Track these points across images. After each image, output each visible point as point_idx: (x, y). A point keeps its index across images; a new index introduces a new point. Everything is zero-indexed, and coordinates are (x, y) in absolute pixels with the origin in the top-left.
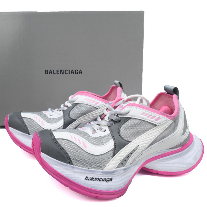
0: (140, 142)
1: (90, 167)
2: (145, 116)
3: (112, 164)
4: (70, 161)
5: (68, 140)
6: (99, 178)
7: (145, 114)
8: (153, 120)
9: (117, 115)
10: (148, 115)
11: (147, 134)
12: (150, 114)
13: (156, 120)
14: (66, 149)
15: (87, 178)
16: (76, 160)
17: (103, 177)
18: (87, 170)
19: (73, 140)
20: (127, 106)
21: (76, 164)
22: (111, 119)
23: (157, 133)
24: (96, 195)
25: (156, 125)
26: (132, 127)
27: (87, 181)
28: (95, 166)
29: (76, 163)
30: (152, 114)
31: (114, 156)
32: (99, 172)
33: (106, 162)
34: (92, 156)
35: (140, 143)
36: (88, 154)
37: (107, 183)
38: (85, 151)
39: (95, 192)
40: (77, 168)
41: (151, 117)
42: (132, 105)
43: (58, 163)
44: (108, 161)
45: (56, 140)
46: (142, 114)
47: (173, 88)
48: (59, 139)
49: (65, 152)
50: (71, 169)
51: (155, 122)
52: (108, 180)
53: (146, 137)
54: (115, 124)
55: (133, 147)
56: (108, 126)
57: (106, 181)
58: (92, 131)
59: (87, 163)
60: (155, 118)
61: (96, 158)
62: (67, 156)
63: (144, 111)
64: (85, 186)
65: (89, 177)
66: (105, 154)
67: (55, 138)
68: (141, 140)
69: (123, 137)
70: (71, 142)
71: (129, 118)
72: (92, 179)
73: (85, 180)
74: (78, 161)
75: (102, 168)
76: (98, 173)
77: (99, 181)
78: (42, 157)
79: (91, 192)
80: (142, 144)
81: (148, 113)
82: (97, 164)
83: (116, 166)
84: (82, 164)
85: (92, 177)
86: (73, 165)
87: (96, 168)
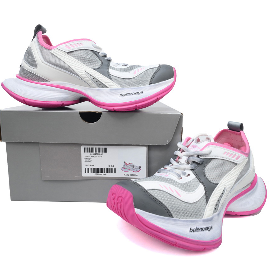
0: (226, 183)
1: (190, 217)
2: (227, 155)
3: (209, 211)
4: (170, 214)
5: (160, 190)
6: (202, 227)
7: (226, 153)
8: (234, 159)
9: (198, 156)
10: (229, 154)
11: (230, 174)
12: (231, 153)
13: (237, 159)
14: (161, 201)
15: (191, 230)
16: (175, 211)
17: (205, 226)
18: (189, 221)
19: (164, 189)
20: (208, 146)
21: (176, 216)
22: (193, 161)
23: (238, 172)
24: (203, 247)
25: (236, 164)
26: (215, 168)
27: (192, 233)
28: (194, 215)
29: (176, 214)
30: (233, 153)
31: (207, 201)
32: (200, 221)
33: (202, 210)
34: (188, 205)
35: (226, 185)
36: (183, 202)
37: (209, 232)
38: (181, 200)
39: (203, 244)
40: (179, 220)
41: (232, 155)
42: (212, 145)
43: (158, 217)
44: (204, 208)
45: (146, 191)
46: (224, 154)
47: (240, 124)
48: (149, 190)
49: (162, 204)
50: (172, 222)
51: (236, 160)
52: (209, 228)
53: (230, 178)
54: (198, 166)
55: (221, 189)
56: (191, 170)
57: (208, 230)
58: (177, 177)
59: (186, 213)
60: (236, 157)
61: (193, 206)
62: (165, 208)
63: (225, 151)
64: (193, 239)
65: (193, 228)
66: (200, 201)
67: (145, 190)
68: (226, 181)
69: (209, 179)
70: (163, 192)
71: (211, 158)
72: (196, 230)
73: (191, 233)
74: (177, 212)
75: (201, 216)
76: (200, 223)
77: (203, 230)
78: (138, 213)
79: (199, 245)
80: (227, 186)
81: (229, 152)
82: (196, 212)
83: (212, 212)
84: (181, 215)
85: (195, 228)
86: (173, 217)
87: (196, 217)
